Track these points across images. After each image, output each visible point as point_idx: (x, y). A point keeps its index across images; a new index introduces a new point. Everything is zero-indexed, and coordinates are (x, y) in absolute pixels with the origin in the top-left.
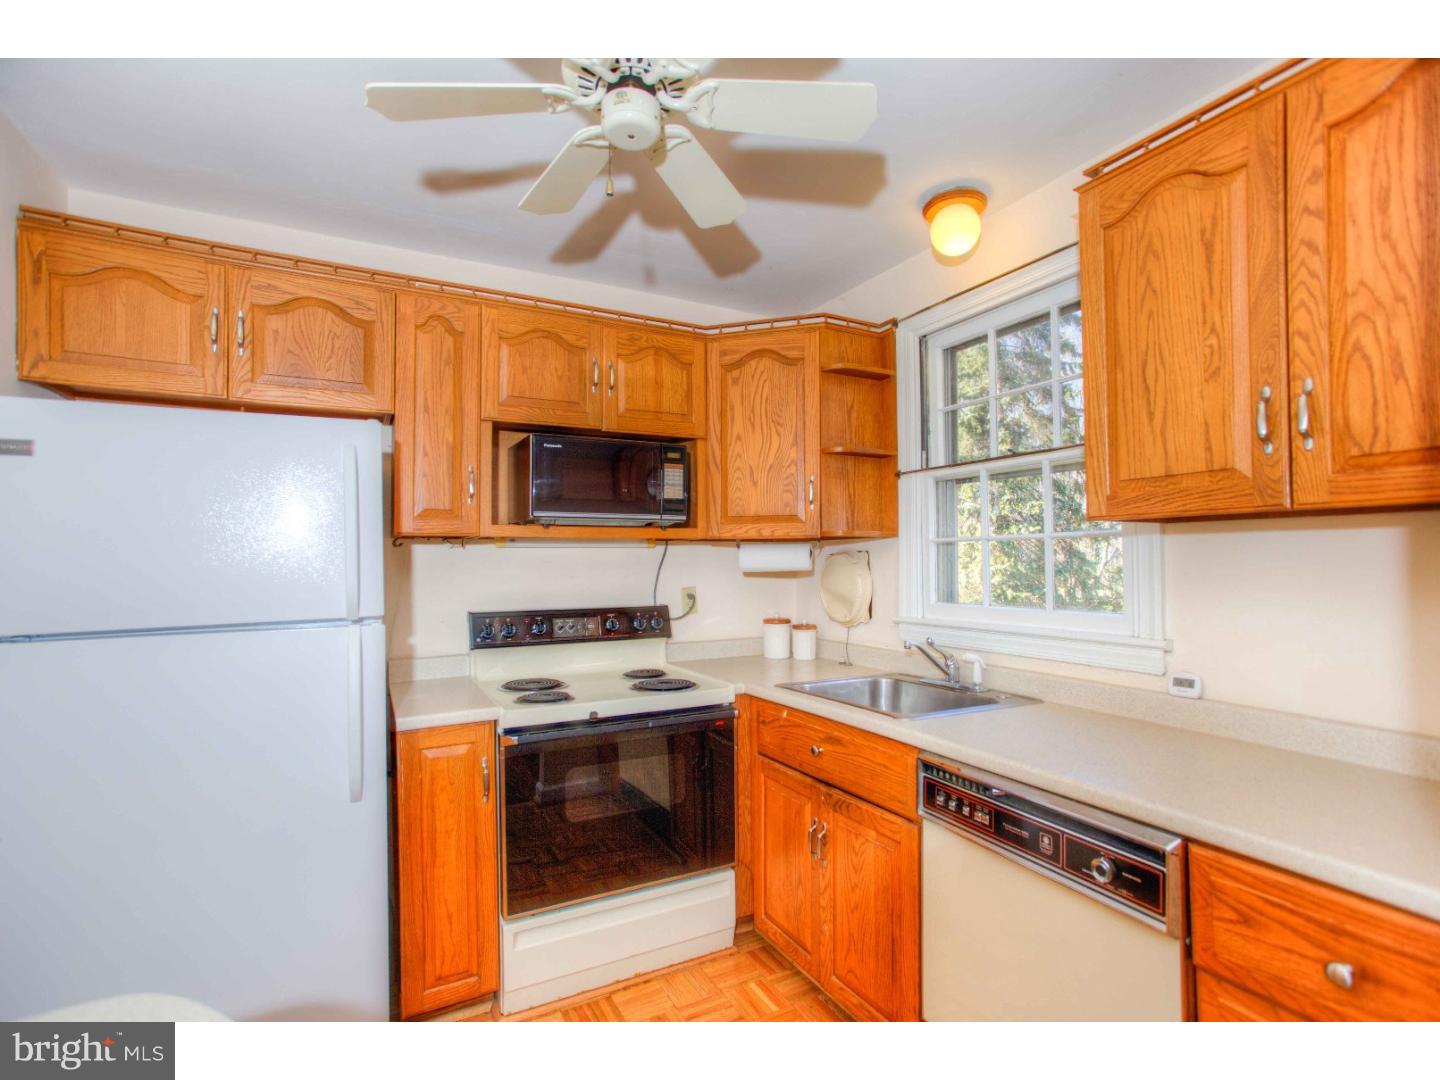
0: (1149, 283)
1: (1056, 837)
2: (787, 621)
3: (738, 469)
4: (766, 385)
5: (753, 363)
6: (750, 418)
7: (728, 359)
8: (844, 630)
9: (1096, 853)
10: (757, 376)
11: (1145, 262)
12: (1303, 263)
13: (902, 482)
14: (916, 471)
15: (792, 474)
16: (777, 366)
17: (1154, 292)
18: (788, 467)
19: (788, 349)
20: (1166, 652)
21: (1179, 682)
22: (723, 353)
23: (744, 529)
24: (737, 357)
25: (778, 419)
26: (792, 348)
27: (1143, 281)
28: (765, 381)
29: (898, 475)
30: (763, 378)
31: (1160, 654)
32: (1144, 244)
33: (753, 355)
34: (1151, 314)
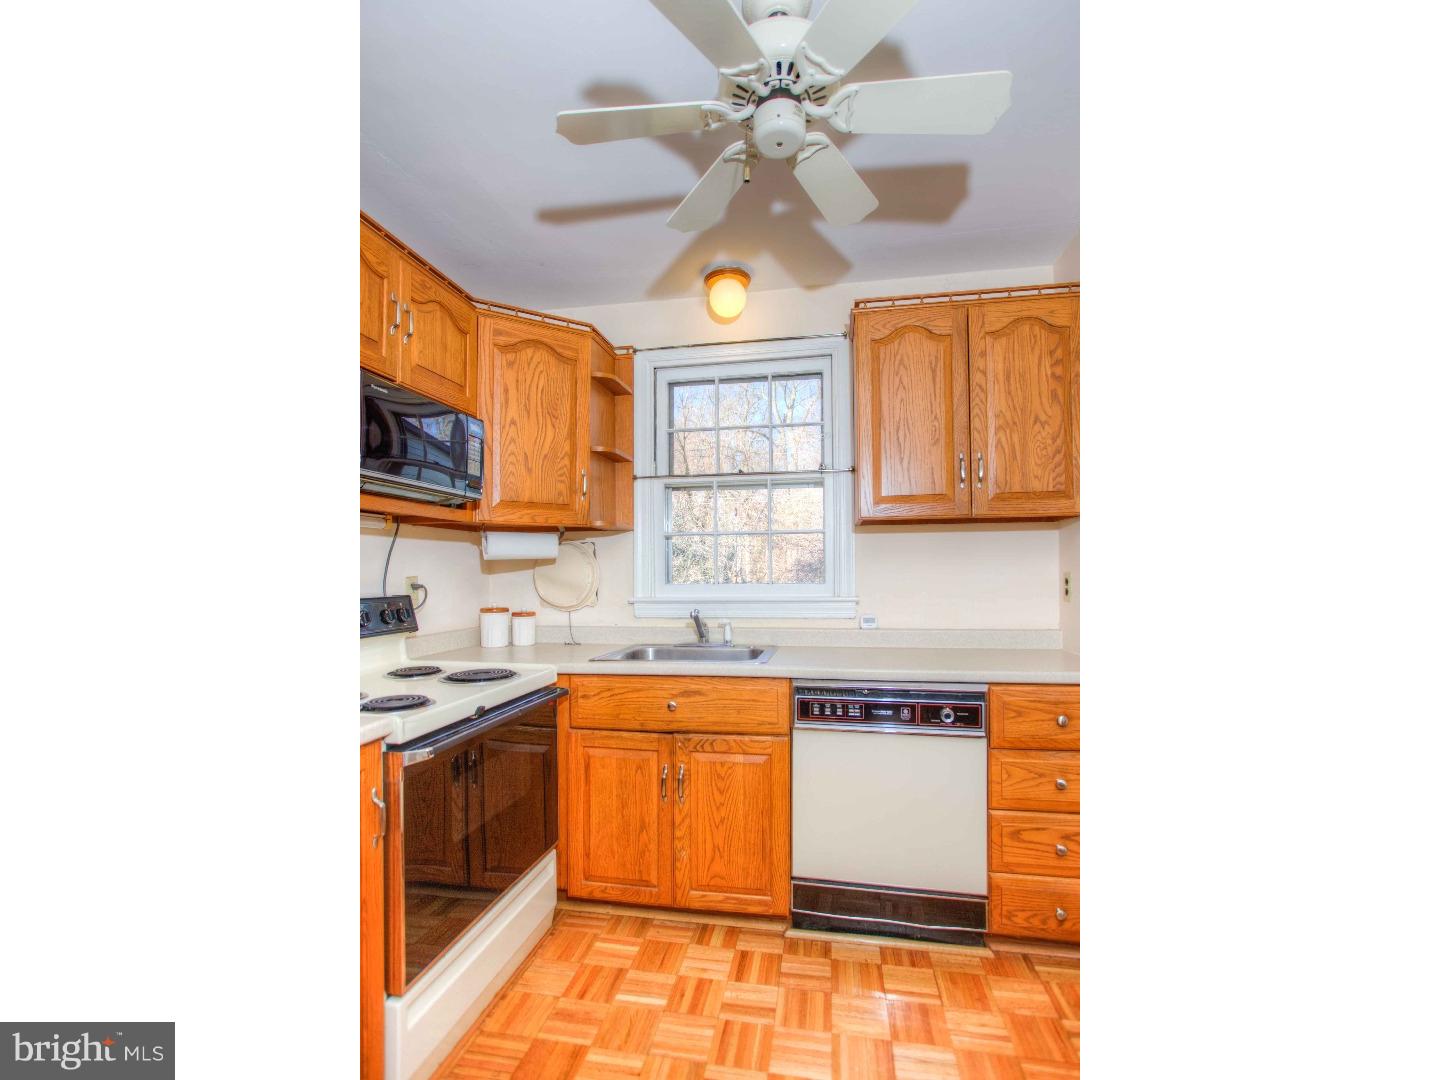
0: (901, 382)
1: (913, 708)
2: (506, 610)
3: (513, 453)
4: (542, 376)
5: (530, 351)
6: (525, 405)
7: (502, 340)
8: (566, 615)
9: (940, 708)
10: (532, 366)
11: (899, 368)
12: (977, 395)
13: (638, 484)
14: (651, 477)
15: (565, 466)
16: (553, 361)
17: (904, 388)
18: (563, 458)
19: (564, 347)
20: (857, 603)
21: (867, 621)
22: (497, 333)
23: (518, 514)
24: (513, 340)
25: (554, 412)
26: (570, 348)
27: (897, 380)
28: (541, 372)
29: (635, 478)
30: (539, 370)
31: (854, 604)
32: (898, 357)
33: (529, 343)
34: (902, 400)
